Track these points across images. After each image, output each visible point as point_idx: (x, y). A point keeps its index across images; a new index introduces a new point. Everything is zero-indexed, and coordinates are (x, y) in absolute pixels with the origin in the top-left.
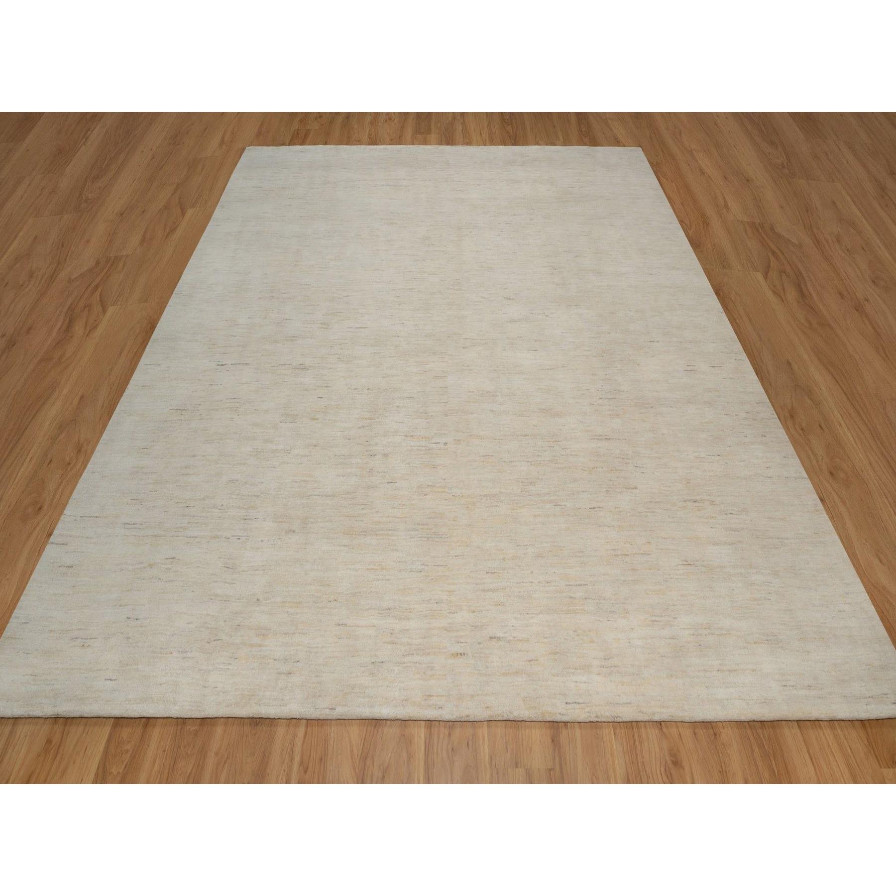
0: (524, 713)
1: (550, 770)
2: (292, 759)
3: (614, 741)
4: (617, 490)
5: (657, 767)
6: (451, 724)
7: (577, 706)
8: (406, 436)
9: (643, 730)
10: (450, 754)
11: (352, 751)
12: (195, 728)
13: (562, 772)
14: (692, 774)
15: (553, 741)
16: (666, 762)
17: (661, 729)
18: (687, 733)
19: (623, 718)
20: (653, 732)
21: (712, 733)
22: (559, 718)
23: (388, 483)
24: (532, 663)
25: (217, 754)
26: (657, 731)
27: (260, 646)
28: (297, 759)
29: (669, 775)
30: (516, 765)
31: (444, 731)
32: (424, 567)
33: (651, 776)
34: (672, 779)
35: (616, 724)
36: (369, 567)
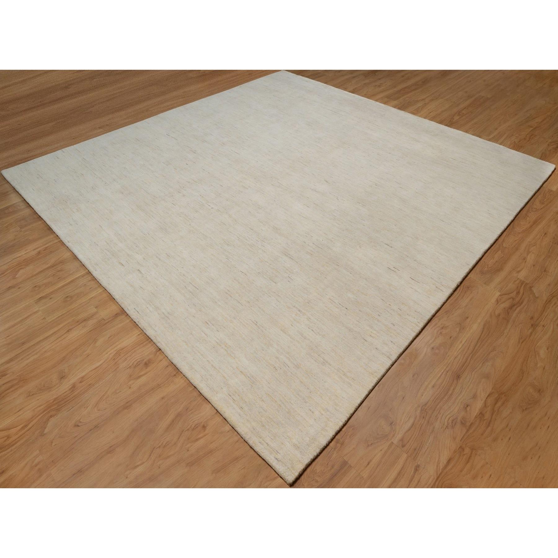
0: (117, 296)
1: (104, 319)
2: (46, 244)
3: (135, 336)
4: (264, 276)
5: (138, 358)
6: (94, 279)
7: (137, 313)
8: (200, 195)
9: (150, 345)
10: (83, 285)
11: (61, 257)
12: (36, 217)
13: (106, 324)
14: (147, 373)
15: (116, 314)
16: (143, 360)
17: (157, 352)
18: (165, 363)
19: (147, 332)
20: (153, 349)
21: (174, 374)
22: (126, 309)
23: (172, 204)
24: (141, 289)
25: (32, 227)
26: (155, 350)
27: (74, 212)
28: (47, 246)
29: (138, 364)
30: (96, 307)
31: (90, 278)
32: (147, 234)
33: (131, 357)
34: (137, 366)
35: (143, 333)
36: (130, 220)
